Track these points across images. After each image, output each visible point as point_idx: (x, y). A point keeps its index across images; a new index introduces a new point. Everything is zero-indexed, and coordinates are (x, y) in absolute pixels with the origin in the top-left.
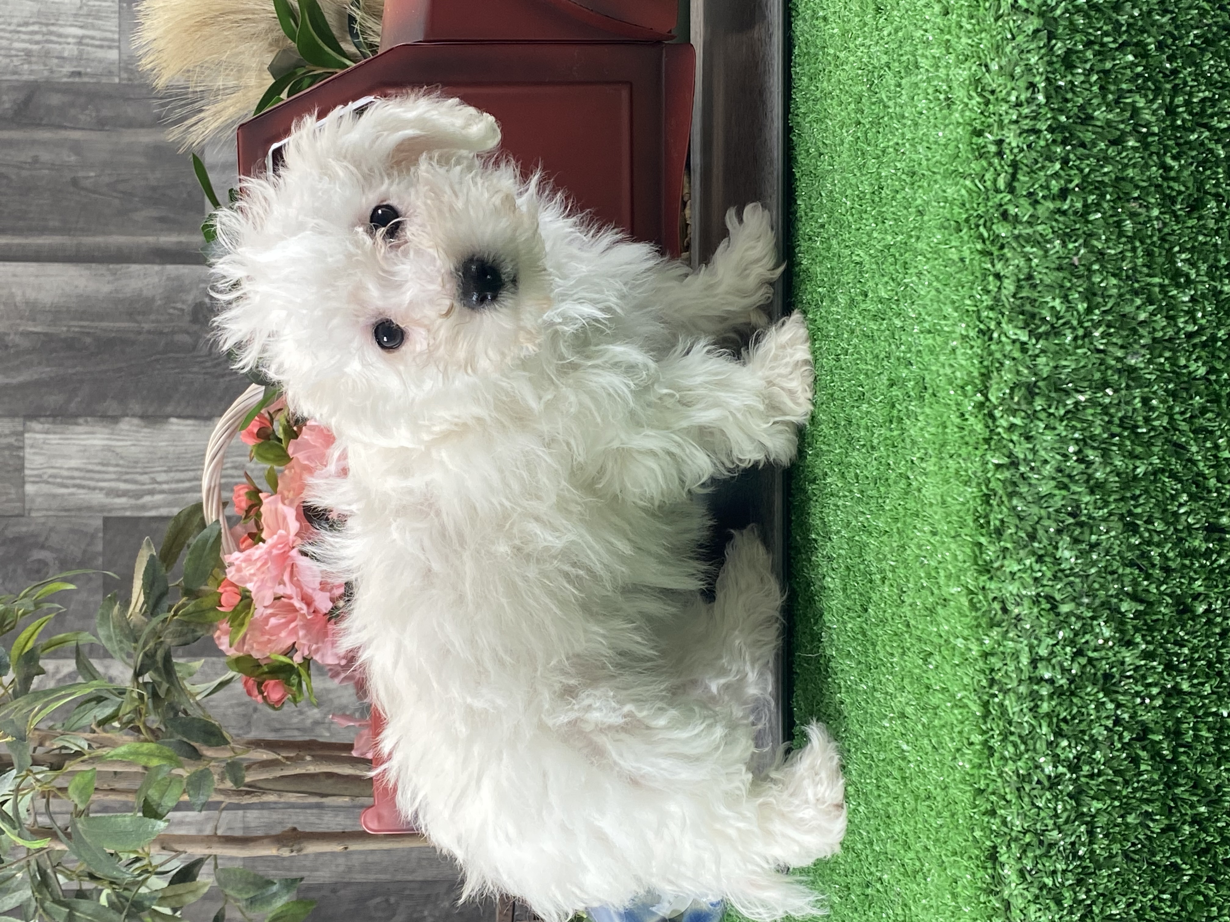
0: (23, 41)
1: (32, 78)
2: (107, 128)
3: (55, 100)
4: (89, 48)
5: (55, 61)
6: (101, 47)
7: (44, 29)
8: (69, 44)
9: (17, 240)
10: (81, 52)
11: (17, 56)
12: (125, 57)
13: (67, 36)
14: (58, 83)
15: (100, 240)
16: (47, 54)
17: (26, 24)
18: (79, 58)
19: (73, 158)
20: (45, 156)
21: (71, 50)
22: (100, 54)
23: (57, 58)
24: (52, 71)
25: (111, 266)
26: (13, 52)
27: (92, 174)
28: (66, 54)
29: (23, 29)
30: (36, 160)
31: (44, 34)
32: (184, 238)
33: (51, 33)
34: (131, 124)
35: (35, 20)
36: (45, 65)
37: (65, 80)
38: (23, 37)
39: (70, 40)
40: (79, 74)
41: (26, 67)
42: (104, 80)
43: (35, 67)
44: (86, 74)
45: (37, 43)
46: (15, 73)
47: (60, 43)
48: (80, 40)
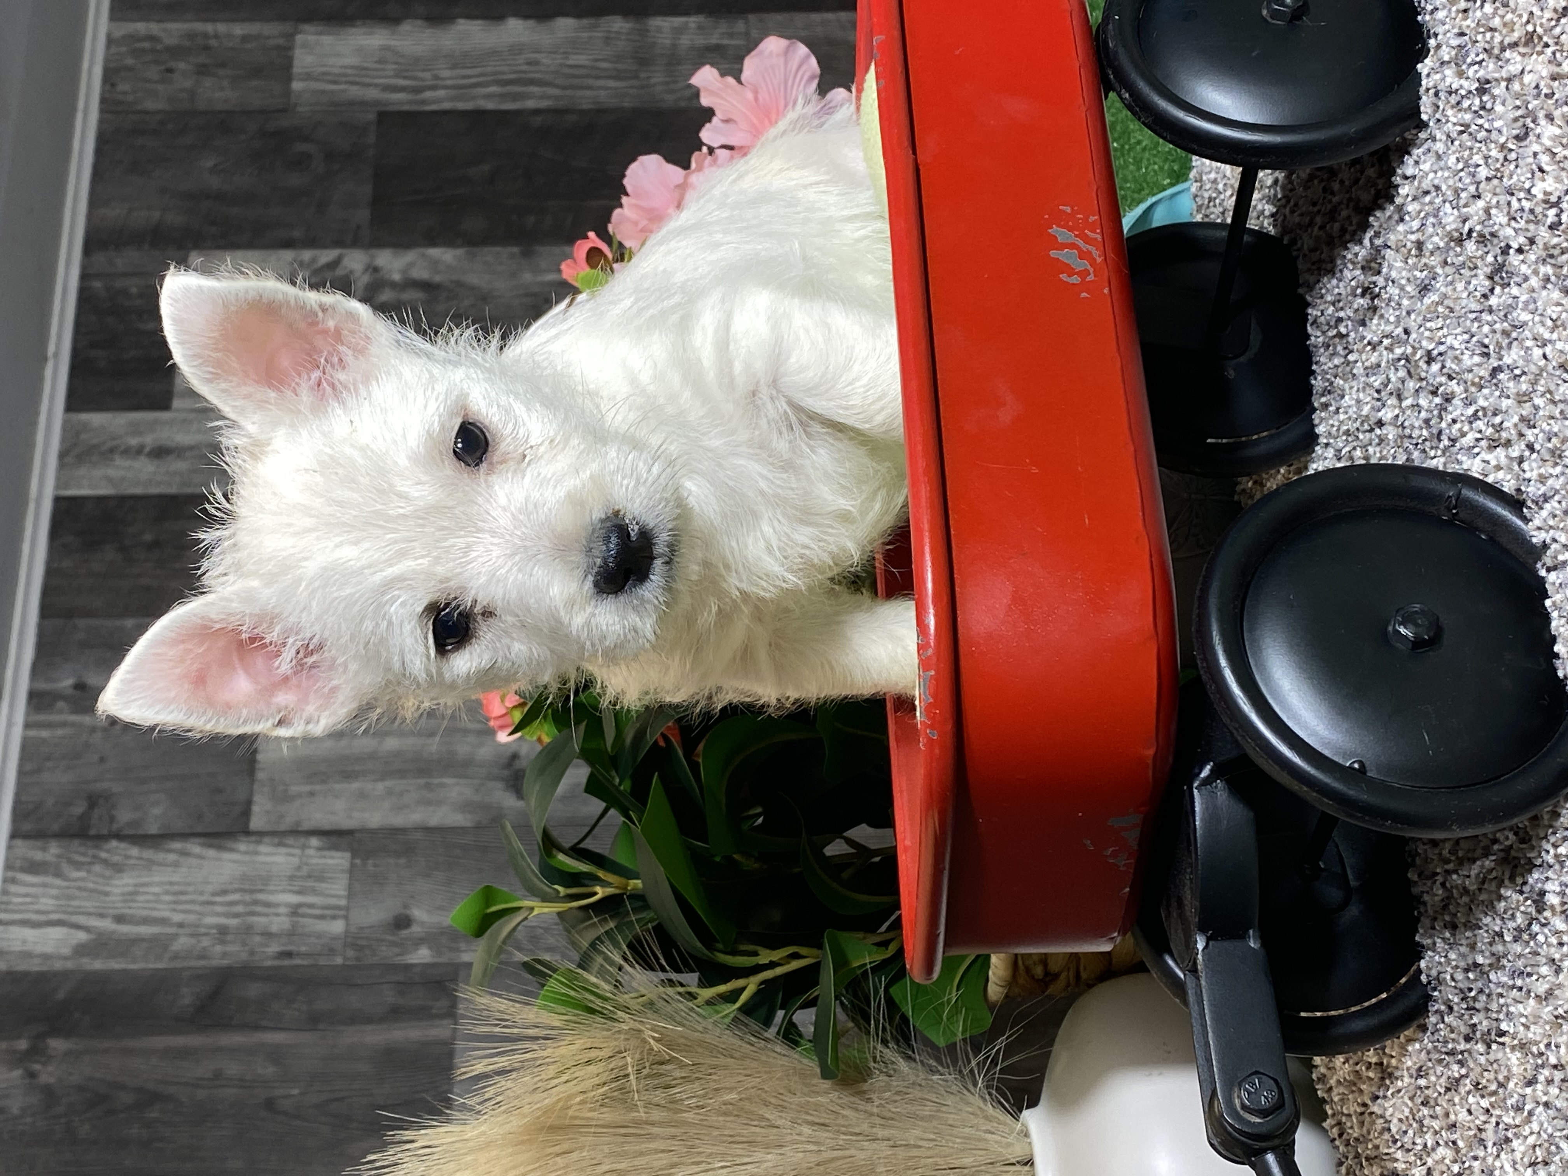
0: (218, 915)
1: (225, 962)
2: (321, 1027)
3: (254, 990)
4: (305, 920)
5: (258, 939)
6: (322, 917)
7: (247, 898)
8: (277, 915)
10: (294, 925)
11: (206, 934)
12: (353, 929)
13: (277, 905)
14: (260, 968)
16: (248, 930)
17: (224, 892)
18: (292, 933)
19: (271, 1070)
20: (233, 1069)
21: (279, 923)
22: (322, 926)
23: (262, 934)
24: (252, 953)
26: (203, 930)
27: (295, 1091)
28: (274, 929)
29: (218, 899)
30: (217, 1075)
31: (246, 904)
33: (256, 902)
34: (356, 1019)
35: (236, 886)
36: (244, 944)
37: (269, 963)
38: (219, 909)
39: (282, 910)
40: (289, 955)
41: (218, 948)
42: (322, 962)
43: (230, 948)
44: (299, 954)
45: (236, 915)
46: (202, 957)
47: (267, 915)
48: (295, 911)
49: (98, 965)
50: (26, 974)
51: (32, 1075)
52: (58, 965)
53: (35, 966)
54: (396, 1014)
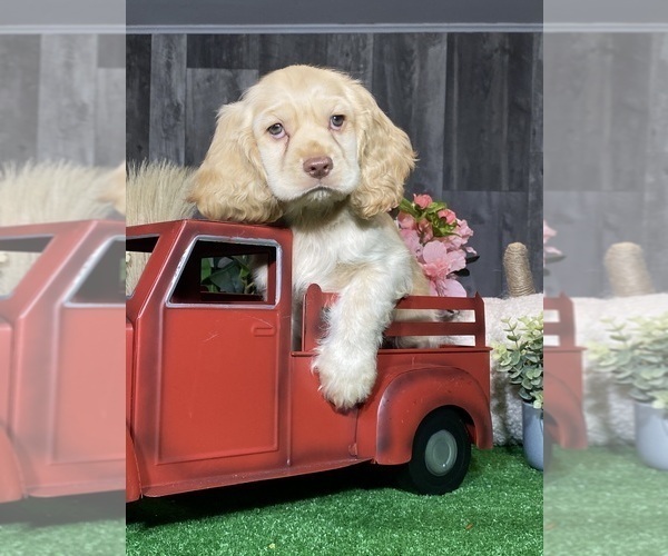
1: (533, 112)
2: (508, 146)
3: (522, 123)
9: (455, 104)
14: (530, 124)
15: (455, 141)
18: (542, 134)
19: (494, 130)
20: (495, 117)
24: (535, 121)
25: (442, 148)
27: (486, 139)
28: (544, 128)
30: (493, 113)
32: (455, 181)
34: (510, 158)
37: (532, 127)
40: (534, 134)
42: (531, 145)
44: (534, 137)
49: (534, 69)
50: (532, 45)
51: (496, 51)
52: (534, 55)
53: (535, 47)
54: (512, 171)
